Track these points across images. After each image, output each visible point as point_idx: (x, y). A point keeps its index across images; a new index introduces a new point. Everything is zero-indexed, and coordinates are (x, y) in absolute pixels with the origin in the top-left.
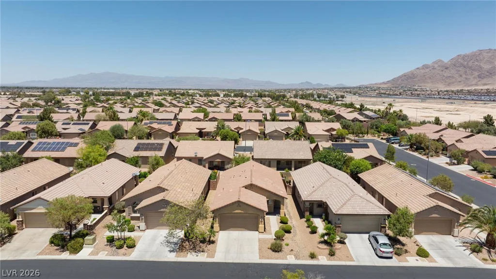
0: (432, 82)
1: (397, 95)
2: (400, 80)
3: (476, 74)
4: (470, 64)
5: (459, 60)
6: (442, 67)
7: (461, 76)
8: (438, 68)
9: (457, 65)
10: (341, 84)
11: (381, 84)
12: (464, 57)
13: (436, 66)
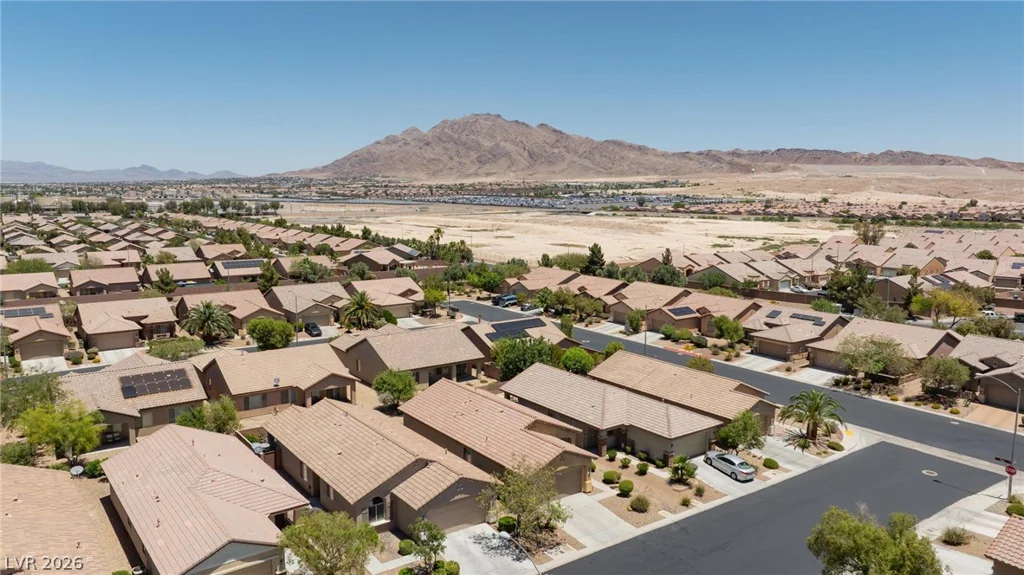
0: (406, 169)
1: (359, 196)
2: (347, 165)
3: (474, 155)
4: (463, 138)
5: (446, 130)
6: (420, 141)
7: (451, 158)
8: (413, 143)
9: (444, 139)
10: (226, 172)
11: (312, 171)
12: (453, 125)
13: (409, 139)
